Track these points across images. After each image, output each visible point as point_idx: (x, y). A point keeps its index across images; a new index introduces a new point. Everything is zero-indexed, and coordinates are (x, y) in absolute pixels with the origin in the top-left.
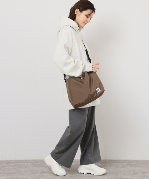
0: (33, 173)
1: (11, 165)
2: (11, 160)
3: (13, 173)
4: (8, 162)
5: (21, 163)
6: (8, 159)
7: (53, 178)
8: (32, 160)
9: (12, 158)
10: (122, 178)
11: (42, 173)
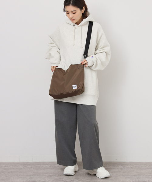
0: (51, 176)
1: (29, 167)
2: (28, 162)
3: (31, 176)
4: (25, 164)
5: (39, 165)
6: (25, 161)
7: (72, 180)
8: (50, 162)
9: (30, 160)
10: (144, 181)
11: (60, 176)
